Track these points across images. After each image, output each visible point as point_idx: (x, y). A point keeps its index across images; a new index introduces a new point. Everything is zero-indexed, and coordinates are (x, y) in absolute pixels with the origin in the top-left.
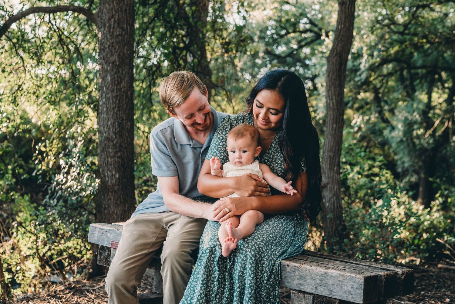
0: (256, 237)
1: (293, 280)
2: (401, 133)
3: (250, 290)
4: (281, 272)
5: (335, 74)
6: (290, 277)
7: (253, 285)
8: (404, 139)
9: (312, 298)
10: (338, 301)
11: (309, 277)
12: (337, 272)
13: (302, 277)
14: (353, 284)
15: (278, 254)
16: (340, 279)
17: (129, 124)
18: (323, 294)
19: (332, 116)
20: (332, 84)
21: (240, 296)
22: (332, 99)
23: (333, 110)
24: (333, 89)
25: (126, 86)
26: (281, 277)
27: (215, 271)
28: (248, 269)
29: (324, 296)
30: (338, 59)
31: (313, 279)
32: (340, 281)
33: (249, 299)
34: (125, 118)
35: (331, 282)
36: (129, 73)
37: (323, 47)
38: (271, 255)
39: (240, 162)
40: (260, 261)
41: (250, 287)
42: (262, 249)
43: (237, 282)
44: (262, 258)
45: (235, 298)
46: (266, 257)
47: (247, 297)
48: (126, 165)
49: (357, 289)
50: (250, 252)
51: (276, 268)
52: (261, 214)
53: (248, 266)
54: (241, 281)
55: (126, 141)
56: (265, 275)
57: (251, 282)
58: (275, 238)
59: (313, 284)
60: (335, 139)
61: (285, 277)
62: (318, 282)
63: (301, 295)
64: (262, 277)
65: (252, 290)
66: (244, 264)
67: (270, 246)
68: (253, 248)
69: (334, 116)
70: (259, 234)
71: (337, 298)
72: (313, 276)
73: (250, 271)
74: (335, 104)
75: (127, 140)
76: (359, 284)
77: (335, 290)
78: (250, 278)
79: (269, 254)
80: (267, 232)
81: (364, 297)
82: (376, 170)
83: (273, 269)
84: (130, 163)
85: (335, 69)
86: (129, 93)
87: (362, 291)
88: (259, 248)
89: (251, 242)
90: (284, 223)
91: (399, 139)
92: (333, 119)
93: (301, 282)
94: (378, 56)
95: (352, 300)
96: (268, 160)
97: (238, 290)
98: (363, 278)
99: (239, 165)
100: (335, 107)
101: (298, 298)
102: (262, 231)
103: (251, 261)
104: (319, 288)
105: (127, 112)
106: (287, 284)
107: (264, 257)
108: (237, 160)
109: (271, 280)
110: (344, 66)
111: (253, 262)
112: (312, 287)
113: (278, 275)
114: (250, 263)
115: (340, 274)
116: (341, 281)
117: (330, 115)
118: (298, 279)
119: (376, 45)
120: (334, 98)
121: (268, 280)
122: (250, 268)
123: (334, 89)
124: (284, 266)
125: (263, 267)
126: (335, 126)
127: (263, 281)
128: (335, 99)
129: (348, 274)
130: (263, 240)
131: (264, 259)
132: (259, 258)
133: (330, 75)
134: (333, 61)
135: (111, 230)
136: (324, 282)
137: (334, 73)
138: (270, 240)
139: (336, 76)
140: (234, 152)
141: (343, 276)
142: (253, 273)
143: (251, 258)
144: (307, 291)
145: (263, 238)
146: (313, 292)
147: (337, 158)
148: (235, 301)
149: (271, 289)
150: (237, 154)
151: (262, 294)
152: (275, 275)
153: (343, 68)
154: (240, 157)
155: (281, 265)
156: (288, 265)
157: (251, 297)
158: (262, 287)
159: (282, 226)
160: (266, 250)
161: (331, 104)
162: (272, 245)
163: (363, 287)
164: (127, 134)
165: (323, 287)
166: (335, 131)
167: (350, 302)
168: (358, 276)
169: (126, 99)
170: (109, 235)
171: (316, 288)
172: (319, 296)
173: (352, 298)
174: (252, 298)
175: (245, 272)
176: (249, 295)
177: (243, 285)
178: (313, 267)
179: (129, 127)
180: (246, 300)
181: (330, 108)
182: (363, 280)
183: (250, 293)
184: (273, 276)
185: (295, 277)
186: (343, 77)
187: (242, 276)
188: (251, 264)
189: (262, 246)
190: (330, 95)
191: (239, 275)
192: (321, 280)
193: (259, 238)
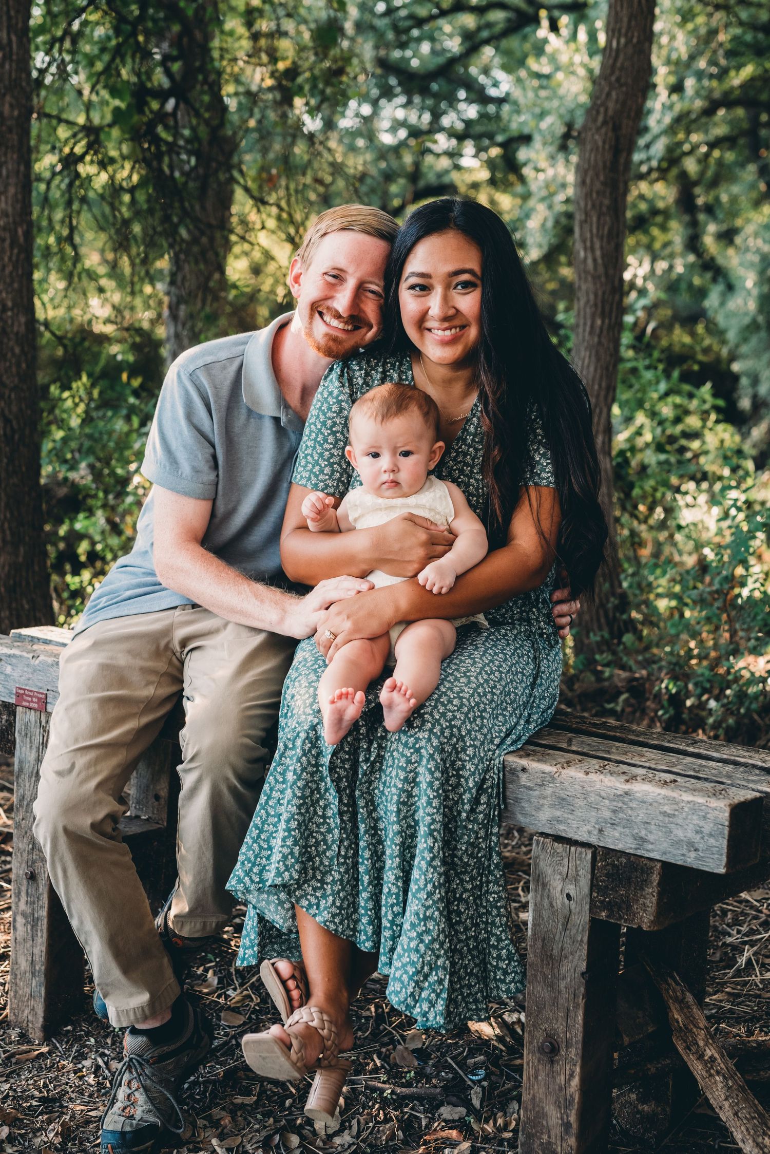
0: (444, 699)
1: (538, 808)
2: (752, 306)
3: (430, 841)
4: (504, 788)
5: (602, 178)
6: (529, 801)
7: (438, 826)
8: (760, 319)
9: (589, 856)
10: (659, 865)
11: (580, 803)
12: (658, 790)
13: (562, 802)
14: (702, 823)
15: (497, 741)
16: (666, 808)
17: (23, 319)
18: (619, 847)
19: (592, 297)
20: (593, 206)
21: (402, 855)
22: (592, 249)
23: (595, 278)
24: (595, 219)
25: (10, 210)
26: (505, 798)
27: (327, 790)
28: (424, 786)
29: (622, 853)
30: (610, 134)
31: (591, 806)
32: (665, 814)
33: (429, 864)
34: (10, 304)
35: (641, 816)
36: (18, 172)
37: (544, 60)
38: (483, 743)
39: (396, 483)
40: (453, 763)
41: (431, 833)
42: (459, 730)
43: (393, 818)
44: (457, 753)
45: (388, 863)
46: (470, 751)
47: (423, 858)
48: (17, 437)
49: (711, 835)
50: (429, 740)
51: (494, 777)
52: (447, 630)
53: (424, 778)
54: (405, 818)
55: (14, 370)
56: (466, 797)
57: (434, 821)
58: (489, 696)
59: (593, 820)
60: (598, 360)
61: (517, 800)
62: (607, 814)
63: (559, 847)
64: (456, 803)
65: (436, 840)
66: (414, 771)
67: (478, 721)
68: (437, 730)
69: (596, 295)
70: (451, 689)
71: (658, 857)
72: (593, 798)
73: (429, 792)
74: (600, 261)
75: (18, 365)
76: (716, 824)
77: (651, 838)
78: (429, 810)
79: (477, 743)
80: (469, 682)
81: (728, 857)
82: (693, 422)
83: (484, 780)
84: (27, 432)
85: (600, 164)
86: (20, 231)
87: (725, 842)
88: (451, 727)
89: (431, 714)
90: (509, 650)
91: (747, 320)
92: (596, 305)
93: (558, 813)
94: (697, 94)
95: (696, 865)
96: (462, 471)
97: (398, 840)
98: (728, 809)
99: (389, 493)
100: (601, 270)
101: (552, 855)
102: (457, 679)
103: (431, 765)
104: (608, 831)
105: (16, 285)
106: (520, 818)
107: (464, 750)
108: (386, 477)
109: (481, 808)
110: (624, 155)
111: (437, 768)
112: (589, 827)
113: (498, 794)
114: (430, 770)
115: (665, 797)
116: (669, 816)
117: (587, 293)
118: (552, 806)
119: (692, 57)
120: (597, 245)
121: (473, 810)
122: (430, 784)
123: (599, 219)
124: (513, 772)
125: (459, 777)
126: (599, 322)
127: (459, 813)
128: (602, 248)
129: (687, 797)
130: (462, 705)
131: (462, 755)
132: (450, 754)
133: (588, 181)
134: (596, 142)
135: (14, 656)
136: (621, 815)
137: (597, 175)
138: (478, 704)
139: (604, 184)
140: (376, 455)
141: (674, 801)
142: (439, 796)
143: (432, 756)
144: (576, 837)
145: (461, 698)
146: (593, 840)
147: (605, 411)
148: (391, 869)
149: (482, 833)
150: (385, 461)
151: (455, 848)
152: (490, 797)
153: (622, 160)
154: (395, 470)
155: (504, 767)
156: (524, 770)
157: (433, 859)
158: (456, 827)
159: (505, 660)
160: (469, 732)
161: (590, 262)
162: (482, 718)
163: (726, 831)
164: (17, 350)
165: (620, 829)
166: (599, 336)
167: (692, 869)
168: (714, 803)
169: (12, 248)
170: (8, 670)
171: (601, 831)
172: (608, 851)
173: (696, 858)
174: (437, 862)
175: (416, 791)
176: (428, 856)
177: (409, 826)
178: (593, 777)
179: (23, 329)
180: (420, 869)
181: (586, 272)
182: (727, 814)
183: (431, 849)
184: (483, 799)
185: (542, 801)
186: (621, 186)
187: (407, 804)
188: (432, 773)
189: (458, 723)
190: (588, 235)
191: (399, 803)
192: (614, 811)
193: (450, 701)
